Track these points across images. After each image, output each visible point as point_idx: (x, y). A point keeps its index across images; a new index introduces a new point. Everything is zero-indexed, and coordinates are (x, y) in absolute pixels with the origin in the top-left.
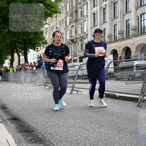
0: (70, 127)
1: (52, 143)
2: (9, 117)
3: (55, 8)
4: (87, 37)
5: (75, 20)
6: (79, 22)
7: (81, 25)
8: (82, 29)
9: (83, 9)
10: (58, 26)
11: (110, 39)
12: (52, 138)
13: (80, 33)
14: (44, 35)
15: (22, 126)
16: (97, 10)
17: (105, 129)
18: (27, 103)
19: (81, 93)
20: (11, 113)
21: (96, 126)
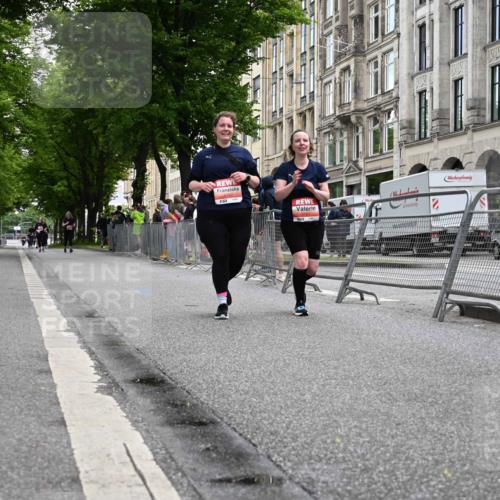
0: (338, 414)
1: (278, 466)
2: (132, 375)
3: (285, 5)
4: (397, 107)
5: (356, 47)
6: (369, 57)
7: (376, 66)
8: (380, 80)
9: (383, 8)
10: (295, 68)
11: (478, 115)
12: (279, 450)
13: (372, 95)
14: (249, 101)
15: (176, 406)
16: (431, 15)
17: (461, 423)
18: (189, 330)
19: (372, 298)
20: (139, 361)
21: (428, 413)
